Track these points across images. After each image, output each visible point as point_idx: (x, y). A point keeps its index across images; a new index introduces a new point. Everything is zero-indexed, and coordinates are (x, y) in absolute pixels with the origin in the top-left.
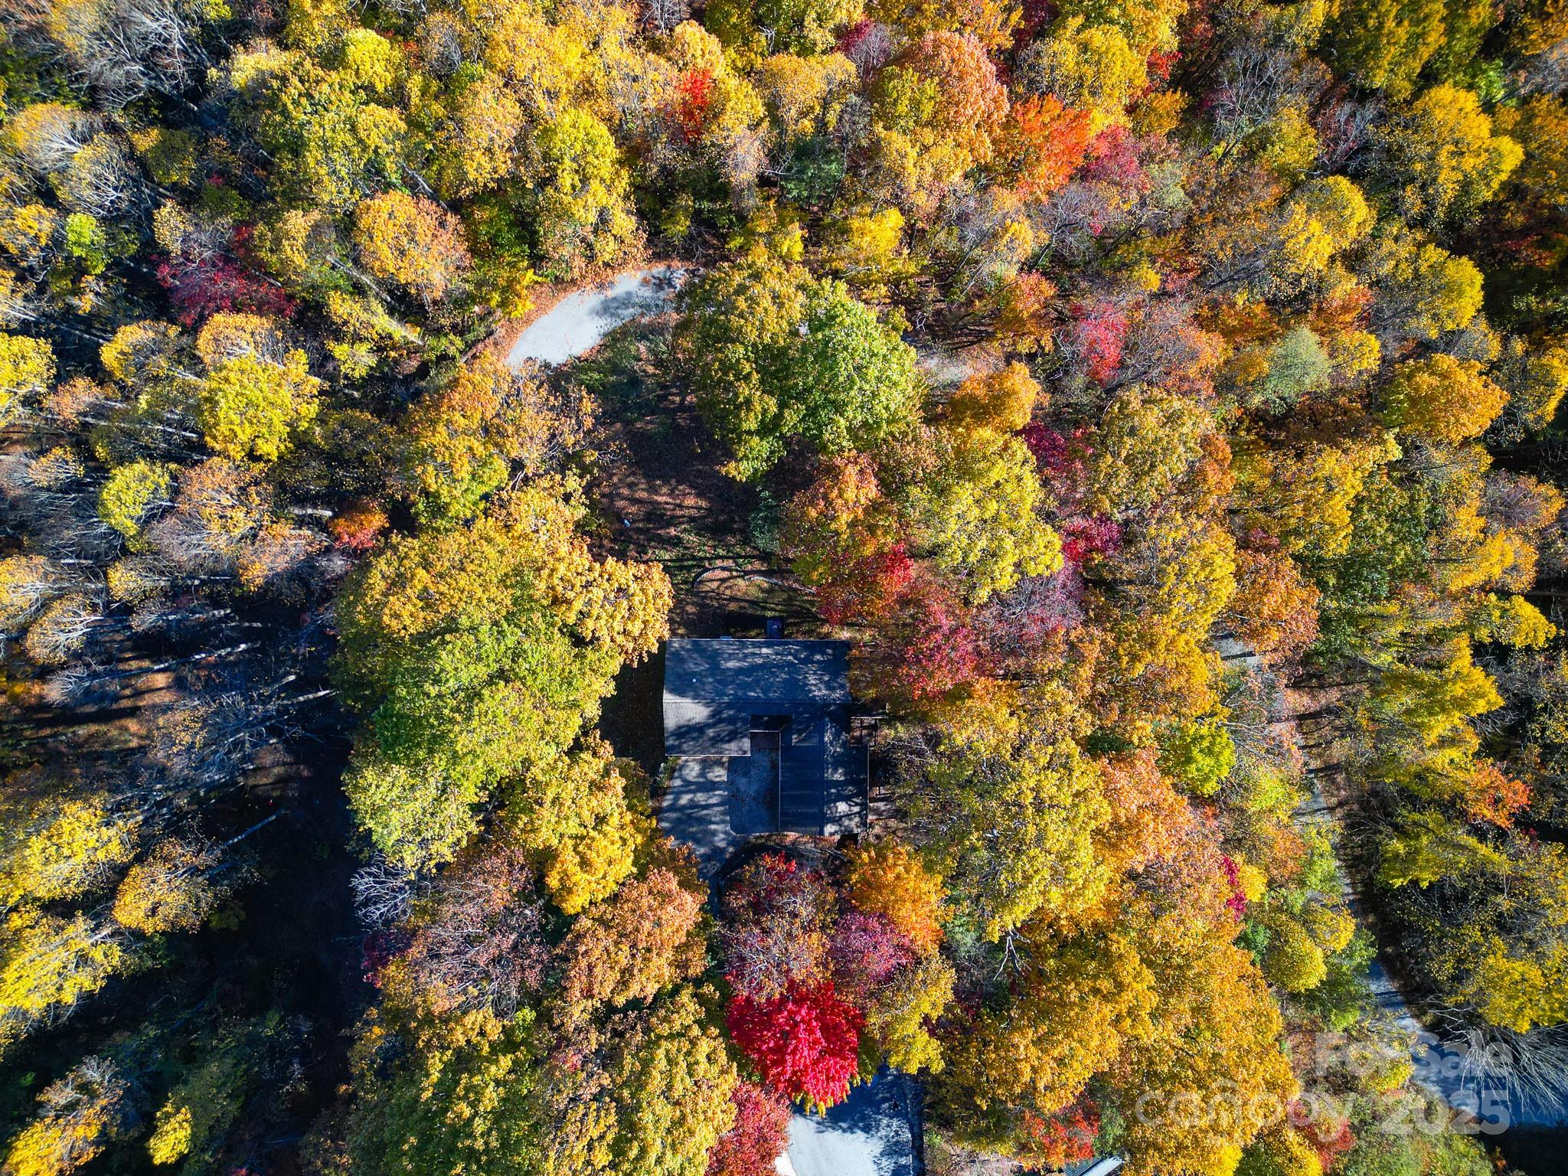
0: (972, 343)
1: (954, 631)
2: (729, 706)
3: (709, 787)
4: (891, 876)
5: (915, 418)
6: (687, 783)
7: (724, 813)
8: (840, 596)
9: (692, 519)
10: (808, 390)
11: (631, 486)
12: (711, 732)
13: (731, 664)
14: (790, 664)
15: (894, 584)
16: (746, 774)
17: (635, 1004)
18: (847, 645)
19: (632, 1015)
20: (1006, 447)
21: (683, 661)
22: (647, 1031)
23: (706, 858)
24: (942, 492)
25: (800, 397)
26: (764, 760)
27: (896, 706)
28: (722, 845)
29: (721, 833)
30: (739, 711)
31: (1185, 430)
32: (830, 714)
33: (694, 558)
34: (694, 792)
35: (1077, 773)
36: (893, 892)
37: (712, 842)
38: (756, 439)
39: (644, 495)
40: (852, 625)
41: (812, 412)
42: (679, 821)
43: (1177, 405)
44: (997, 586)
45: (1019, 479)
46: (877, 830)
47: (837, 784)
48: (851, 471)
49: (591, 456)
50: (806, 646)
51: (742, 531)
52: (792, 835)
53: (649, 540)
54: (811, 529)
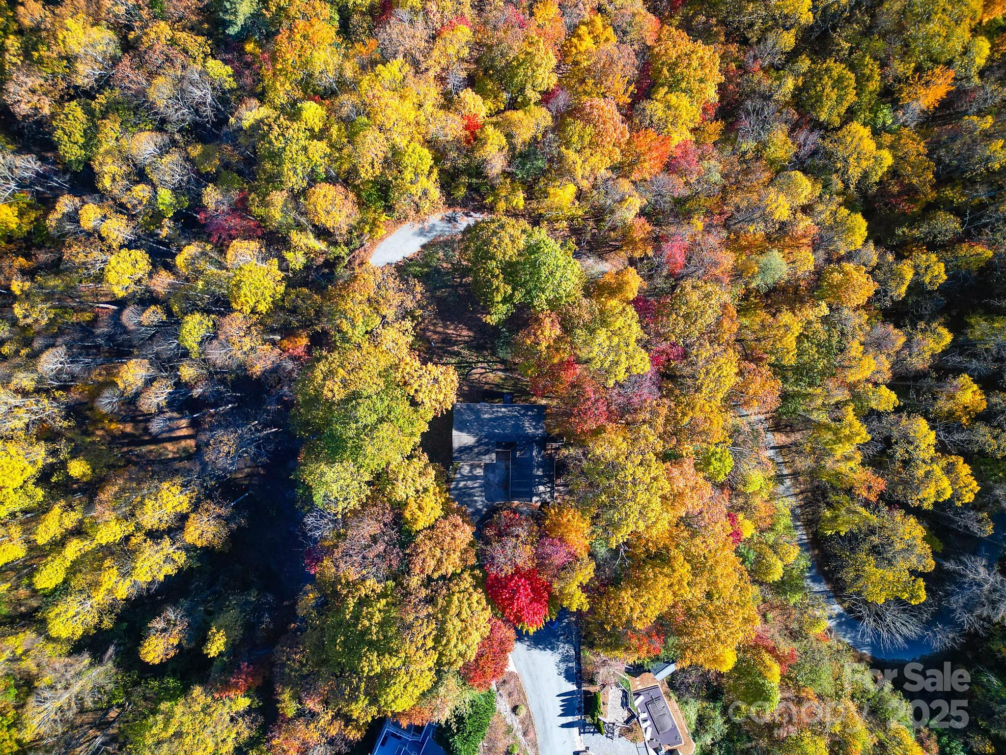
0: (611, 251)
1: (597, 401)
2: (486, 437)
3: (474, 478)
4: (565, 520)
5: (579, 294)
6: (463, 476)
7: (481, 491)
8: (542, 383)
9: (466, 342)
10: (526, 282)
11: (434, 325)
12: (476, 450)
13: (486, 416)
14: (516, 416)
15: (568, 377)
16: (493, 472)
17: (443, 577)
18: (545, 407)
19: (440, 583)
20: (624, 309)
21: (462, 414)
22: (448, 589)
23: (473, 514)
24: (592, 331)
25: (523, 285)
26: (502, 465)
27: (569, 438)
28: (480, 507)
29: (480, 501)
30: (490, 439)
31: (713, 302)
32: (536, 442)
33: (467, 362)
34: (466, 481)
35: (653, 468)
36: (566, 528)
37: (475, 506)
38: (501, 305)
39: (440, 329)
40: (547, 397)
41: (528, 292)
42: (459, 495)
43: (709, 289)
44: (618, 379)
45: (630, 325)
46: (559, 501)
47: (539, 477)
48: (548, 321)
49: (419, 312)
50: (523, 407)
51: (491, 349)
52: (516, 503)
53: (444, 353)
54: (527, 349)
